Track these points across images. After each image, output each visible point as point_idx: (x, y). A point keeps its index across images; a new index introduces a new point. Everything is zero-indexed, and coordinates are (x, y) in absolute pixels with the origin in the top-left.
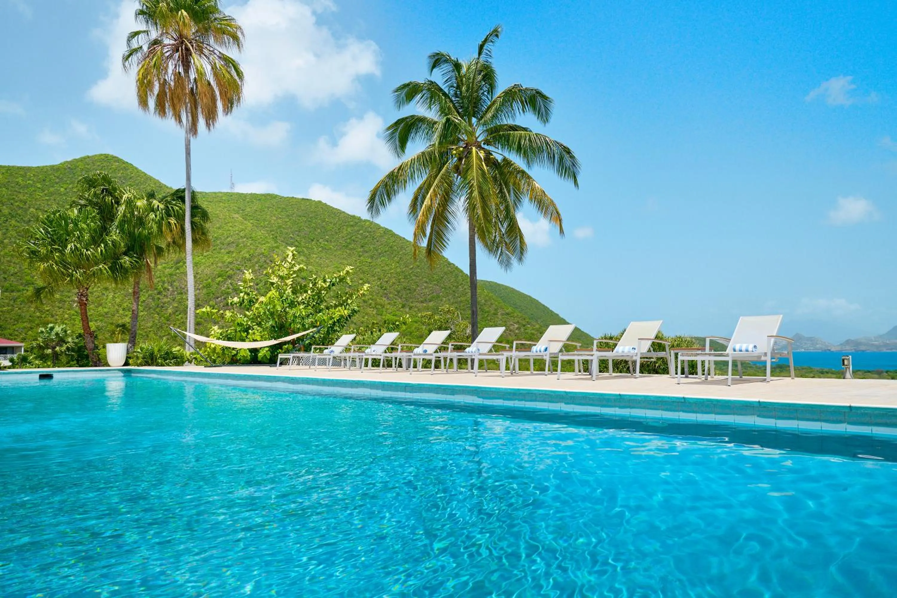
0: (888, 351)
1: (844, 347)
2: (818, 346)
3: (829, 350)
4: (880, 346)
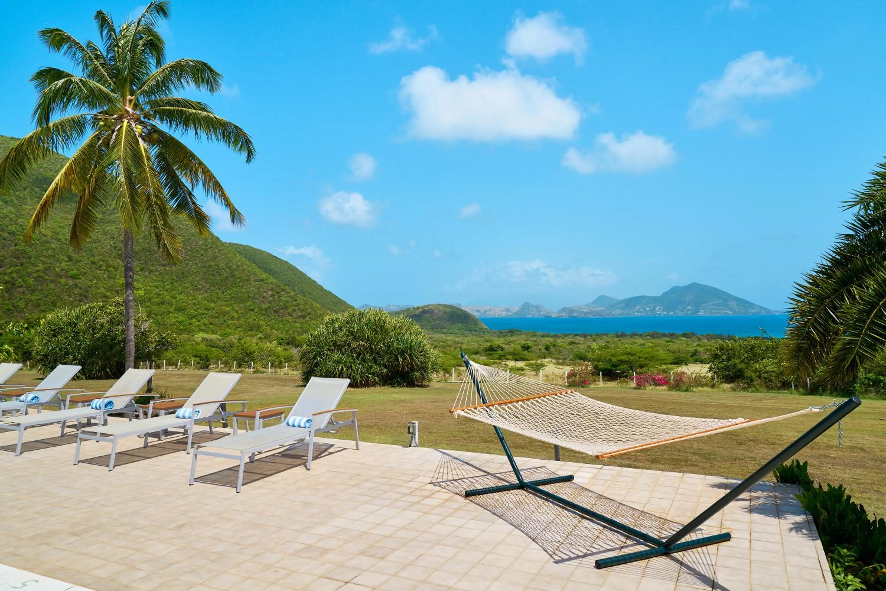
0: (593, 317)
1: (561, 314)
2: (542, 313)
3: (550, 316)
4: (587, 313)
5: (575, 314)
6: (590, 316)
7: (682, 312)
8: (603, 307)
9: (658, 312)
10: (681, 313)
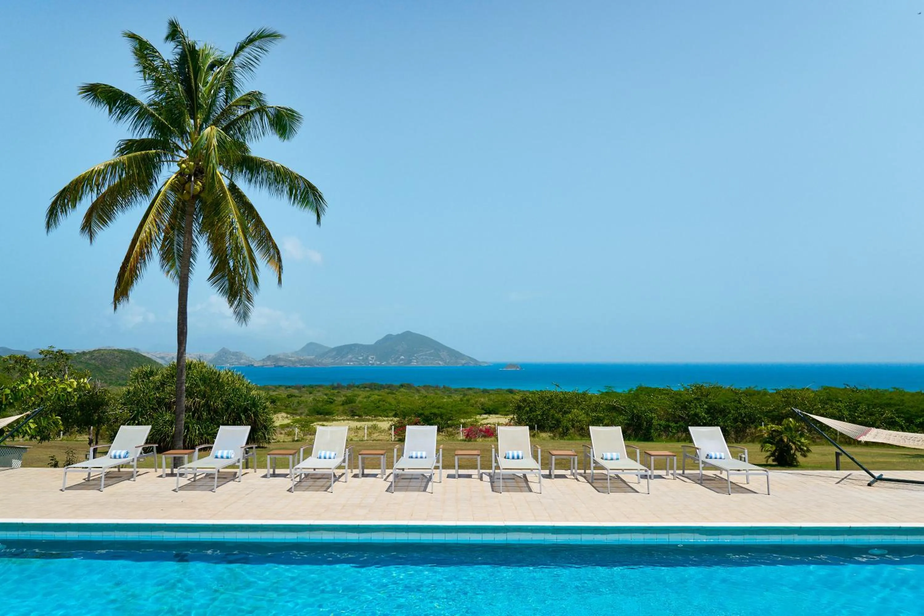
0: (302, 367)
1: (265, 362)
2: (242, 361)
3: (252, 365)
4: (296, 362)
5: (282, 363)
6: (298, 365)
7: (396, 362)
8: (313, 355)
9: (370, 362)
10: (394, 363)
